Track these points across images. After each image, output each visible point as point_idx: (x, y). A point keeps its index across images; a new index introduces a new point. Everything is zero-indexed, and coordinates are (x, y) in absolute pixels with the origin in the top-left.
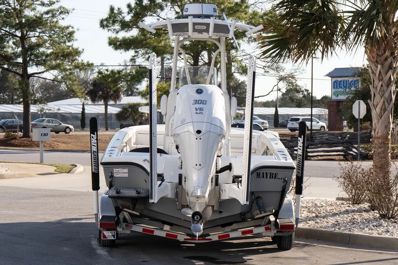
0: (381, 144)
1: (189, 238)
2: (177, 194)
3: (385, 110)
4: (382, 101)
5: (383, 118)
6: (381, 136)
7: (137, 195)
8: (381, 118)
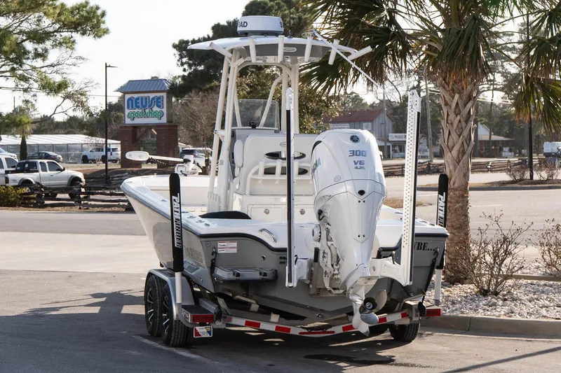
0: (459, 197)
1: (306, 331)
2: (311, 274)
3: (464, 153)
4: (460, 141)
5: (460, 163)
6: (459, 187)
7: (261, 277)
8: (458, 163)
